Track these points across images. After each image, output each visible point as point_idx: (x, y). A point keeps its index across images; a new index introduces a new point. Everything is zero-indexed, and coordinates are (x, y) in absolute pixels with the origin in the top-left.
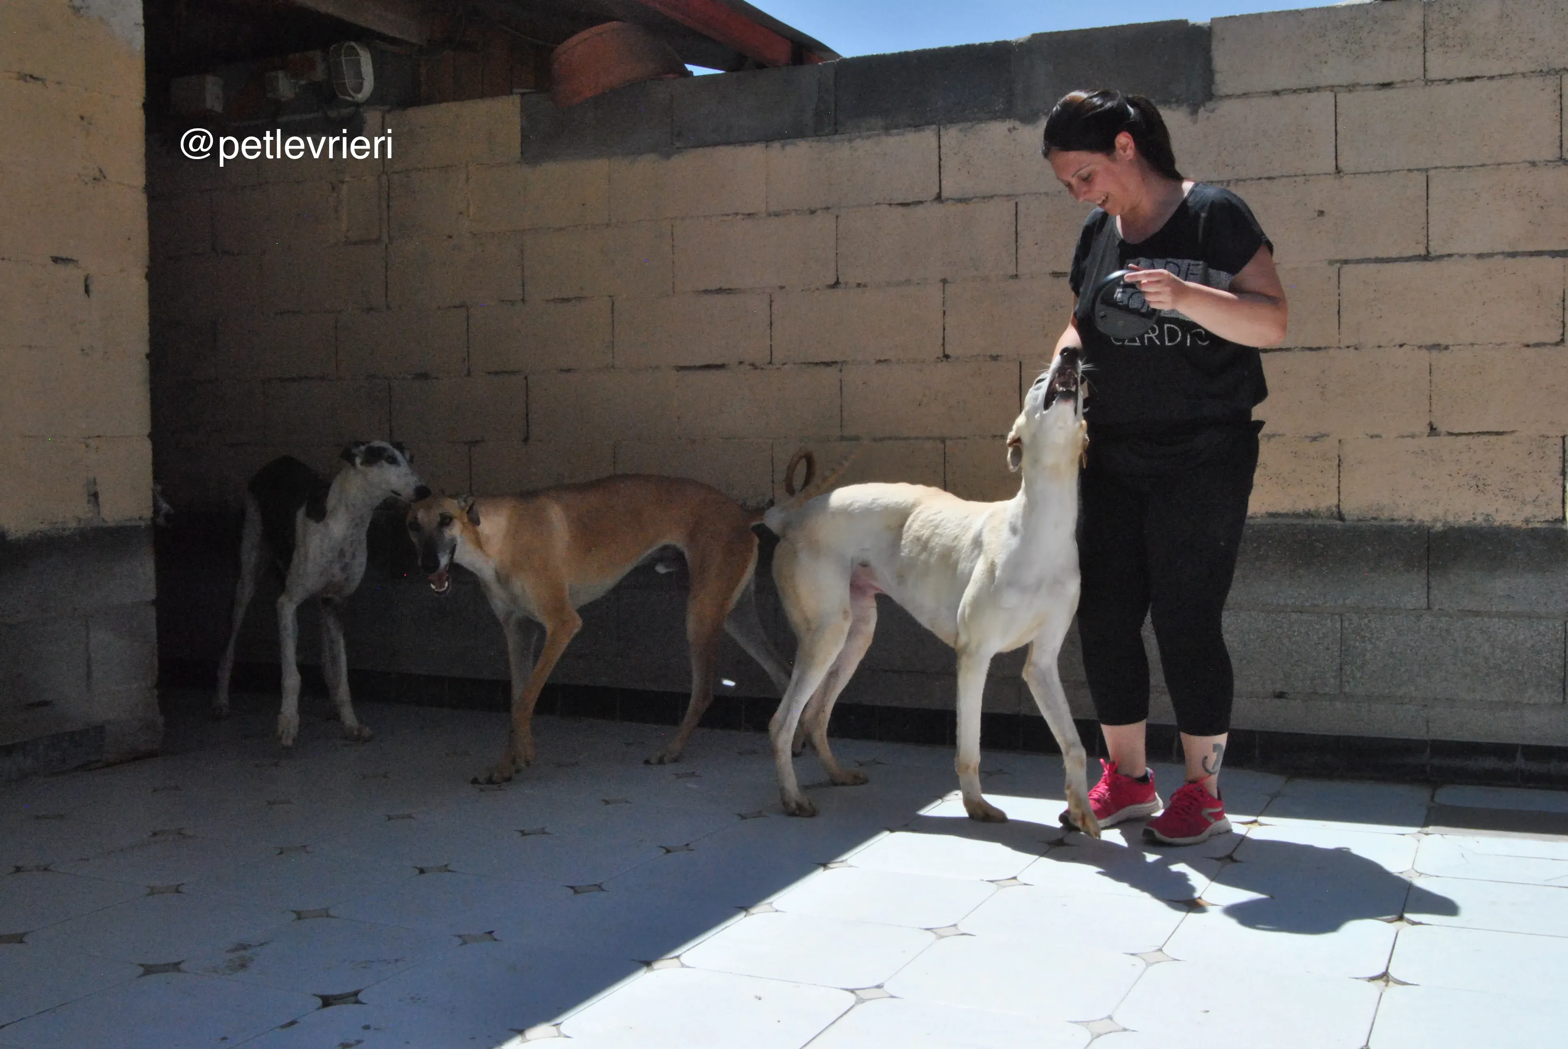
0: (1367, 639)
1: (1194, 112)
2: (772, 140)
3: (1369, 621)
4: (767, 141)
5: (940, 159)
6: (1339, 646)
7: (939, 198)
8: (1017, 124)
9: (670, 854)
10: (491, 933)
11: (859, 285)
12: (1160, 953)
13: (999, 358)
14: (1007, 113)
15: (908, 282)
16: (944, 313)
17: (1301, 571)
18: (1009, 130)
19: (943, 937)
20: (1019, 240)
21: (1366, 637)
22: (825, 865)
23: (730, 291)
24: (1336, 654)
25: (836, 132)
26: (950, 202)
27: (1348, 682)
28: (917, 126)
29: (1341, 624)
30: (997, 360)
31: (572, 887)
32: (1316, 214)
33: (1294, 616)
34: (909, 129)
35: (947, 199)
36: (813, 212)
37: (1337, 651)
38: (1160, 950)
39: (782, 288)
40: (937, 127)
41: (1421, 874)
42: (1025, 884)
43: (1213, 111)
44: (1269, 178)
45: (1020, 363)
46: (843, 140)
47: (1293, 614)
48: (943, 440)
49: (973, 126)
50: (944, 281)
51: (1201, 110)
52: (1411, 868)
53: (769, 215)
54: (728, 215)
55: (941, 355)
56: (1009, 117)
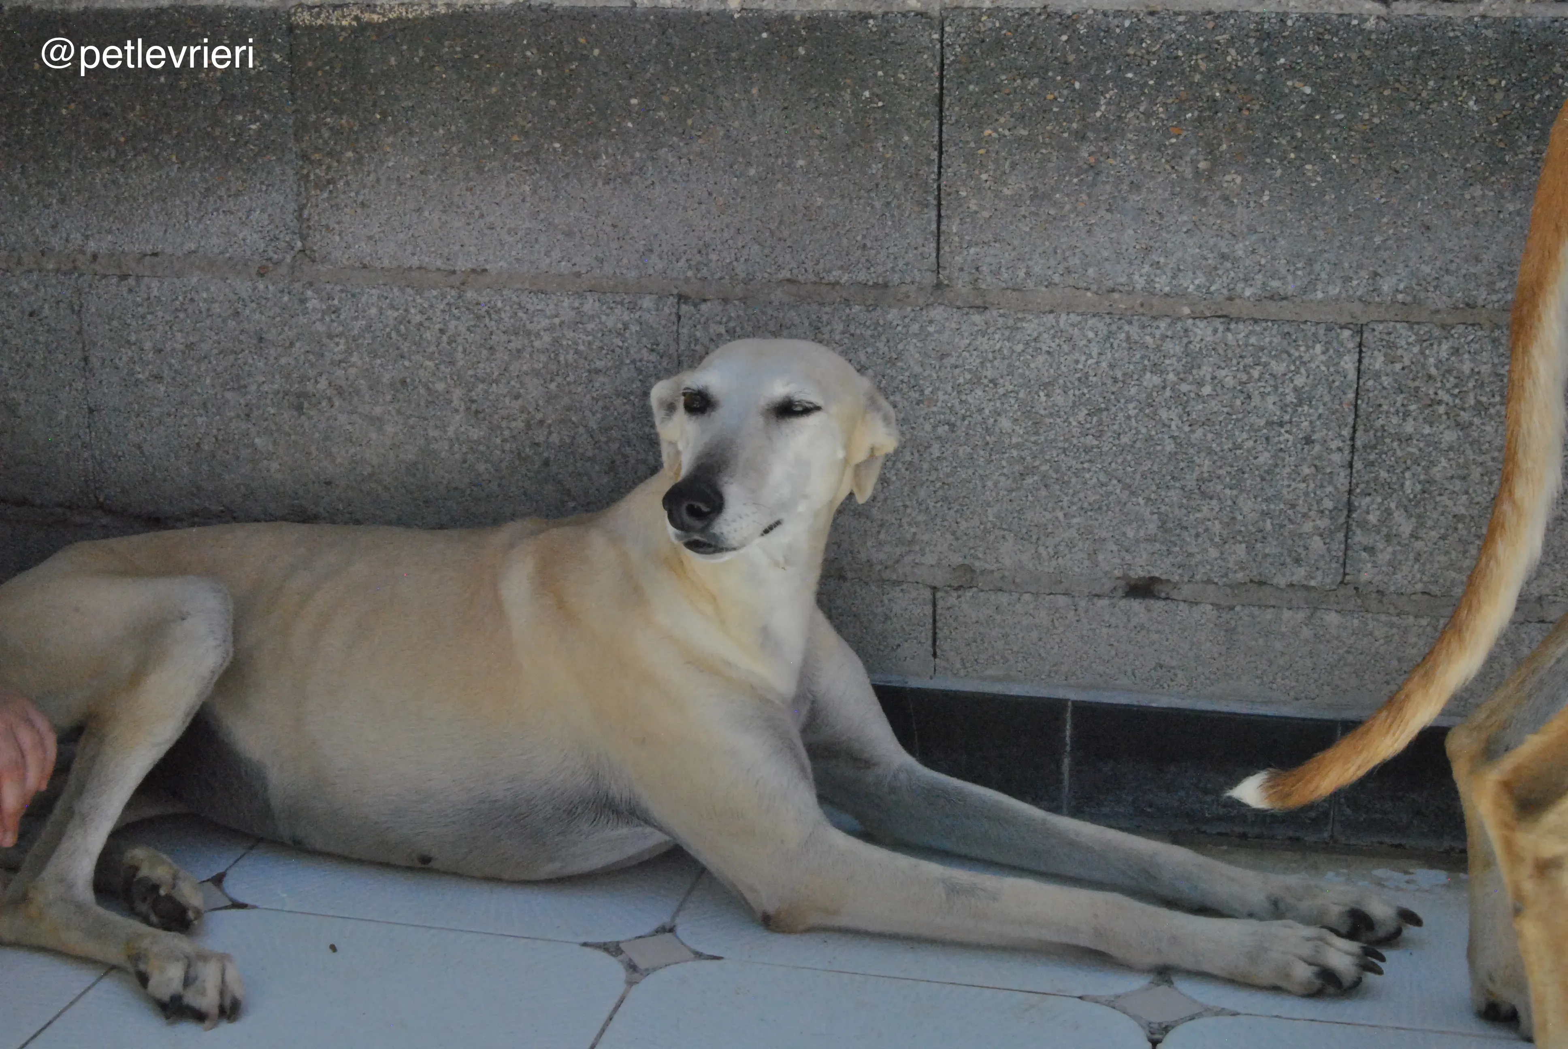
0: (1442, 409)
3: (1456, 351)
6: (1346, 432)
17: (1232, 179)
21: (1440, 402)
24: (1336, 457)
27: (1370, 550)
29: (1360, 361)
33: (1202, 332)
37: (1340, 449)
47: (1202, 324)
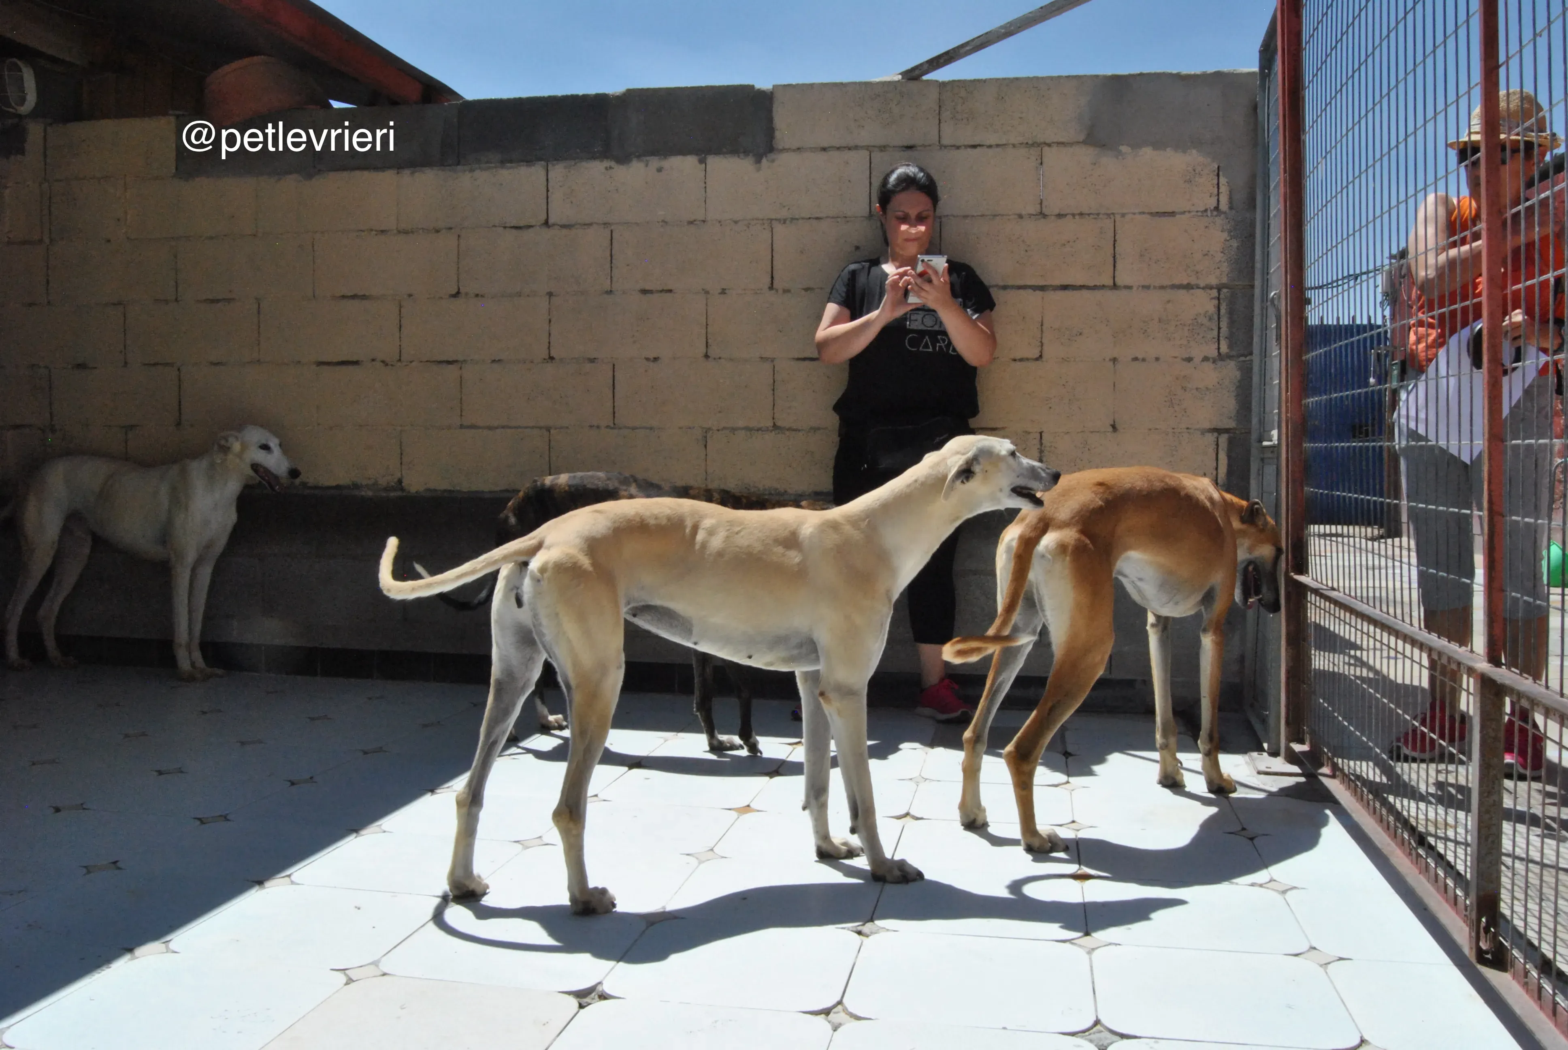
1: (758, 161)
2: (403, 168)
4: (398, 169)
5: (548, 191)
7: (546, 223)
8: (613, 164)
9: (295, 786)
10: (115, 863)
11: (477, 295)
12: (711, 852)
13: (596, 361)
14: (605, 155)
15: (519, 294)
16: (550, 321)
18: (606, 168)
19: (528, 848)
20: (613, 261)
22: (432, 791)
23: (364, 297)
25: (458, 164)
26: (556, 227)
28: (529, 161)
30: (594, 362)
31: (199, 819)
32: (854, 248)
34: (522, 163)
35: (554, 225)
36: (438, 231)
38: (712, 850)
39: (410, 295)
40: (545, 164)
41: (926, 779)
42: (604, 800)
43: (773, 161)
44: (817, 218)
45: (614, 365)
46: (465, 171)
48: (548, 429)
49: (576, 164)
50: (550, 294)
51: (764, 160)
52: (918, 775)
53: (399, 232)
54: (363, 231)
55: (547, 357)
56: (607, 158)
